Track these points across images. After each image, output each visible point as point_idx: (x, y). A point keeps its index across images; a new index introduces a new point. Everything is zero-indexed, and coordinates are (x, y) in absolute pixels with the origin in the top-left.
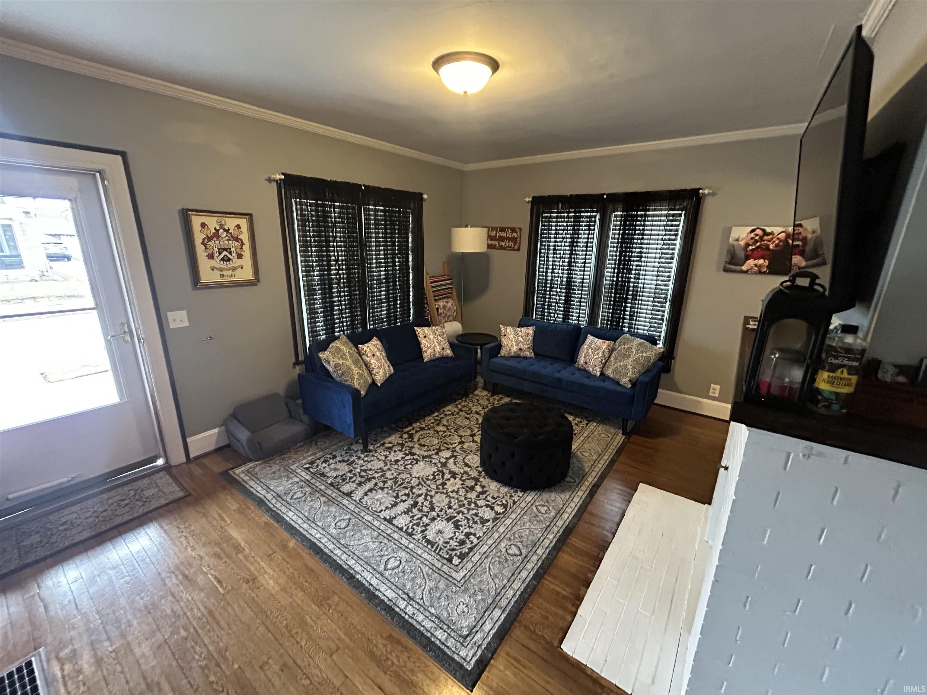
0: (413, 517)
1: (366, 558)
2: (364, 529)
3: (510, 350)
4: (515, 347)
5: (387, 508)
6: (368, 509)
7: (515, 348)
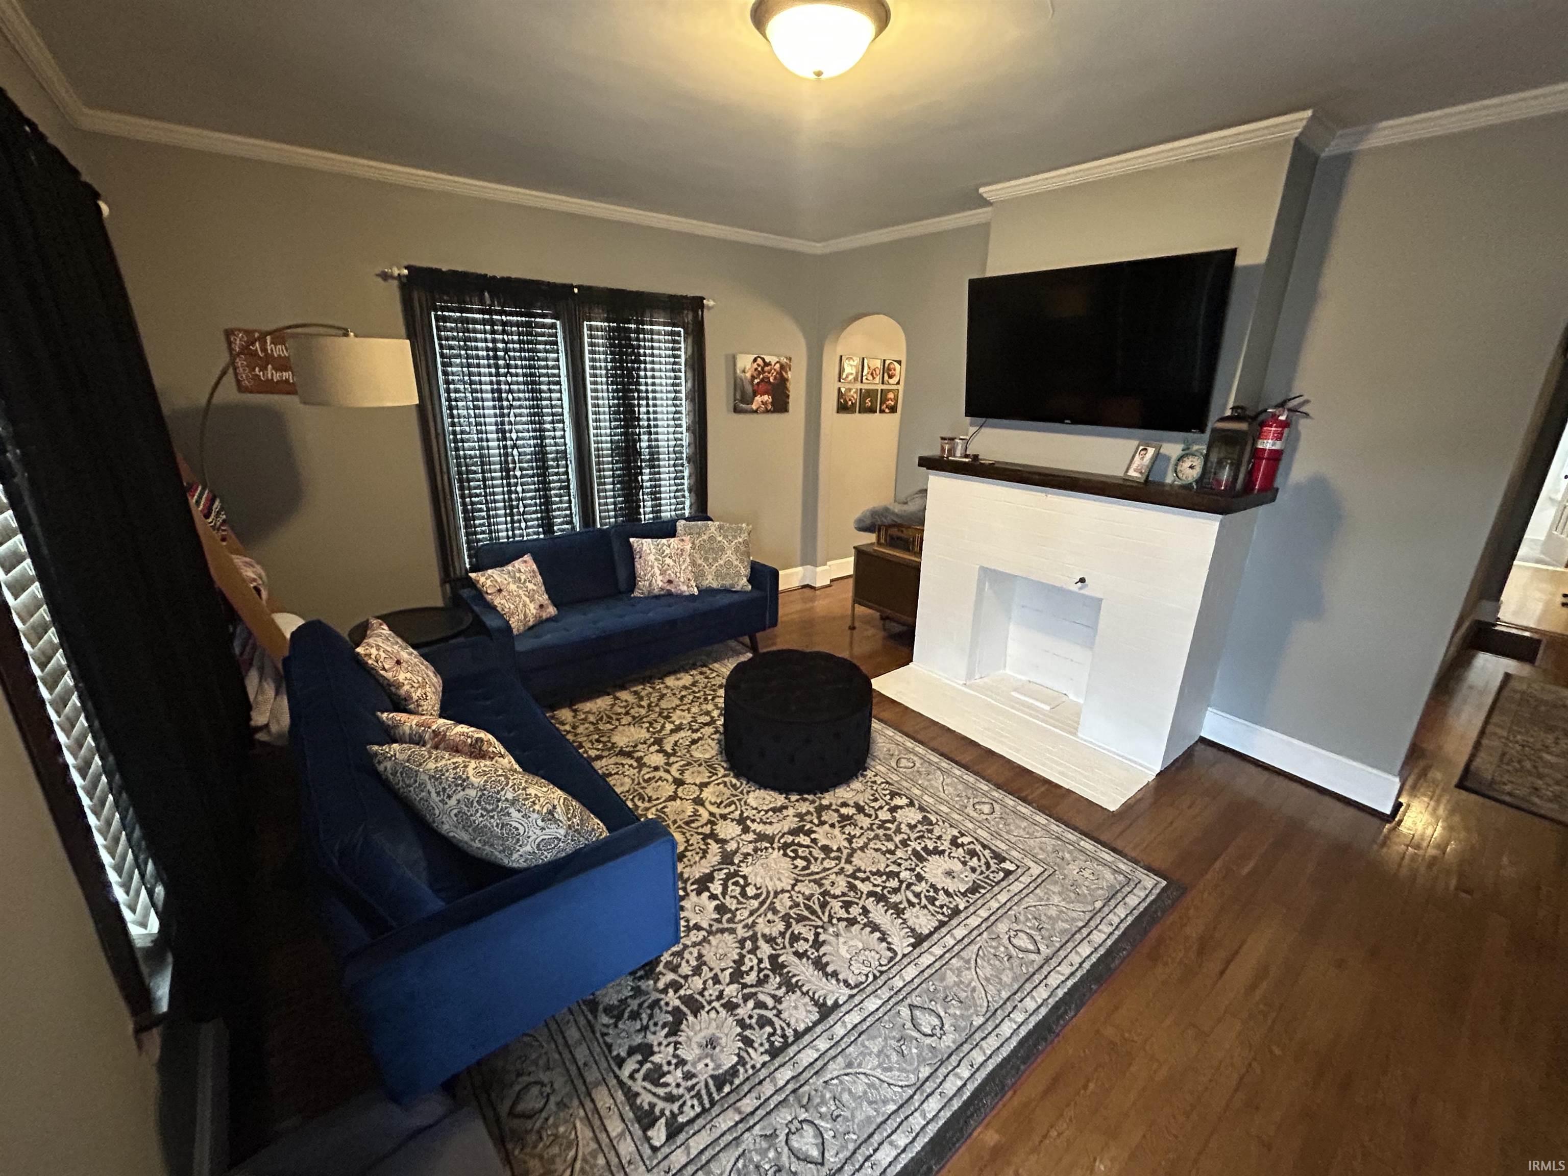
0: (911, 904)
1: (1015, 979)
2: (943, 979)
3: (525, 616)
4: (532, 606)
5: (882, 939)
6: (882, 973)
7: (532, 609)
